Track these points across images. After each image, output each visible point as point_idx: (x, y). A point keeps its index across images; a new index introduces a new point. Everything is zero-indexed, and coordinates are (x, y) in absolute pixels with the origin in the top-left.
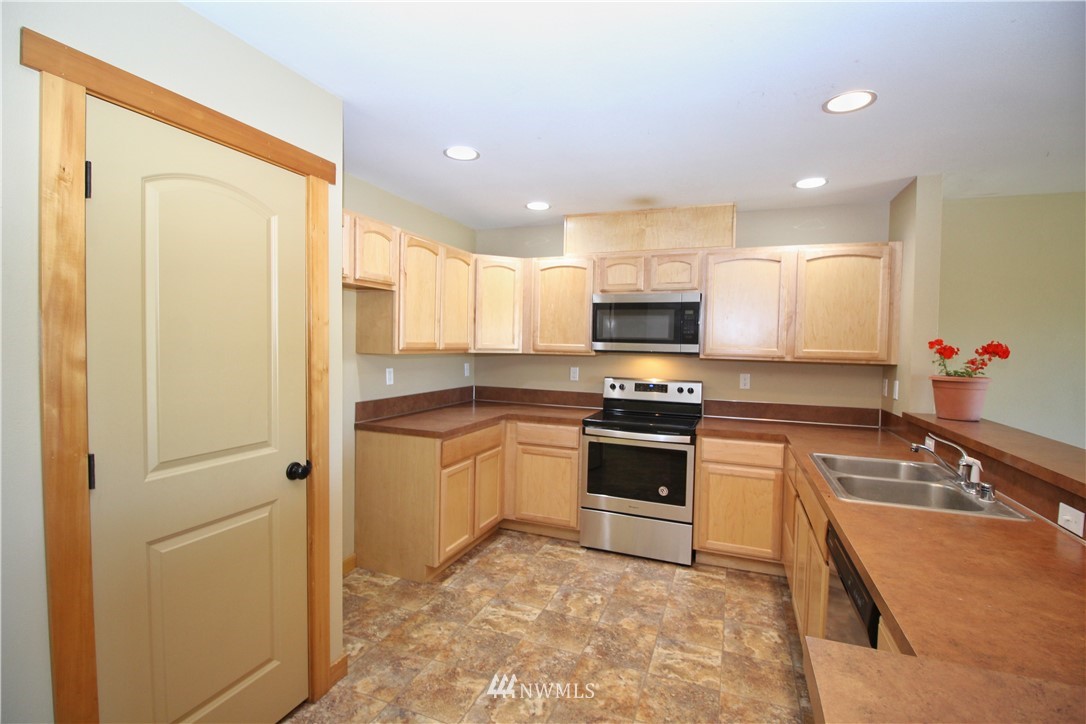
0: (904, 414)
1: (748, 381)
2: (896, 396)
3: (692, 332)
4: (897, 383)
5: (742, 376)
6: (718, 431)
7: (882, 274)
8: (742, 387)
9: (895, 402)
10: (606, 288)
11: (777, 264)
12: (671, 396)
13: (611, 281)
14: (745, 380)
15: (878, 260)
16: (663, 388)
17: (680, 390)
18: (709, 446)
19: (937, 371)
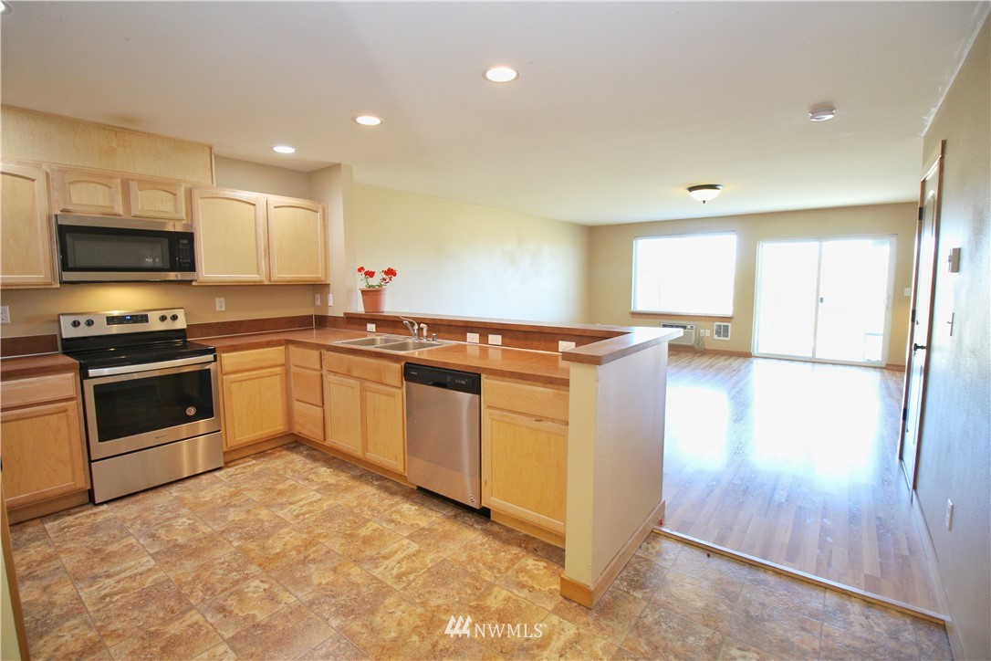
0: (345, 314)
1: (223, 304)
2: (331, 303)
3: (189, 261)
4: (331, 296)
5: (217, 300)
6: (235, 345)
7: (319, 222)
8: (218, 309)
9: (330, 309)
10: (69, 207)
11: (253, 207)
12: (154, 325)
13: (75, 199)
14: (220, 303)
15: (315, 213)
16: (143, 318)
17: (163, 318)
18: (229, 359)
19: (363, 285)
